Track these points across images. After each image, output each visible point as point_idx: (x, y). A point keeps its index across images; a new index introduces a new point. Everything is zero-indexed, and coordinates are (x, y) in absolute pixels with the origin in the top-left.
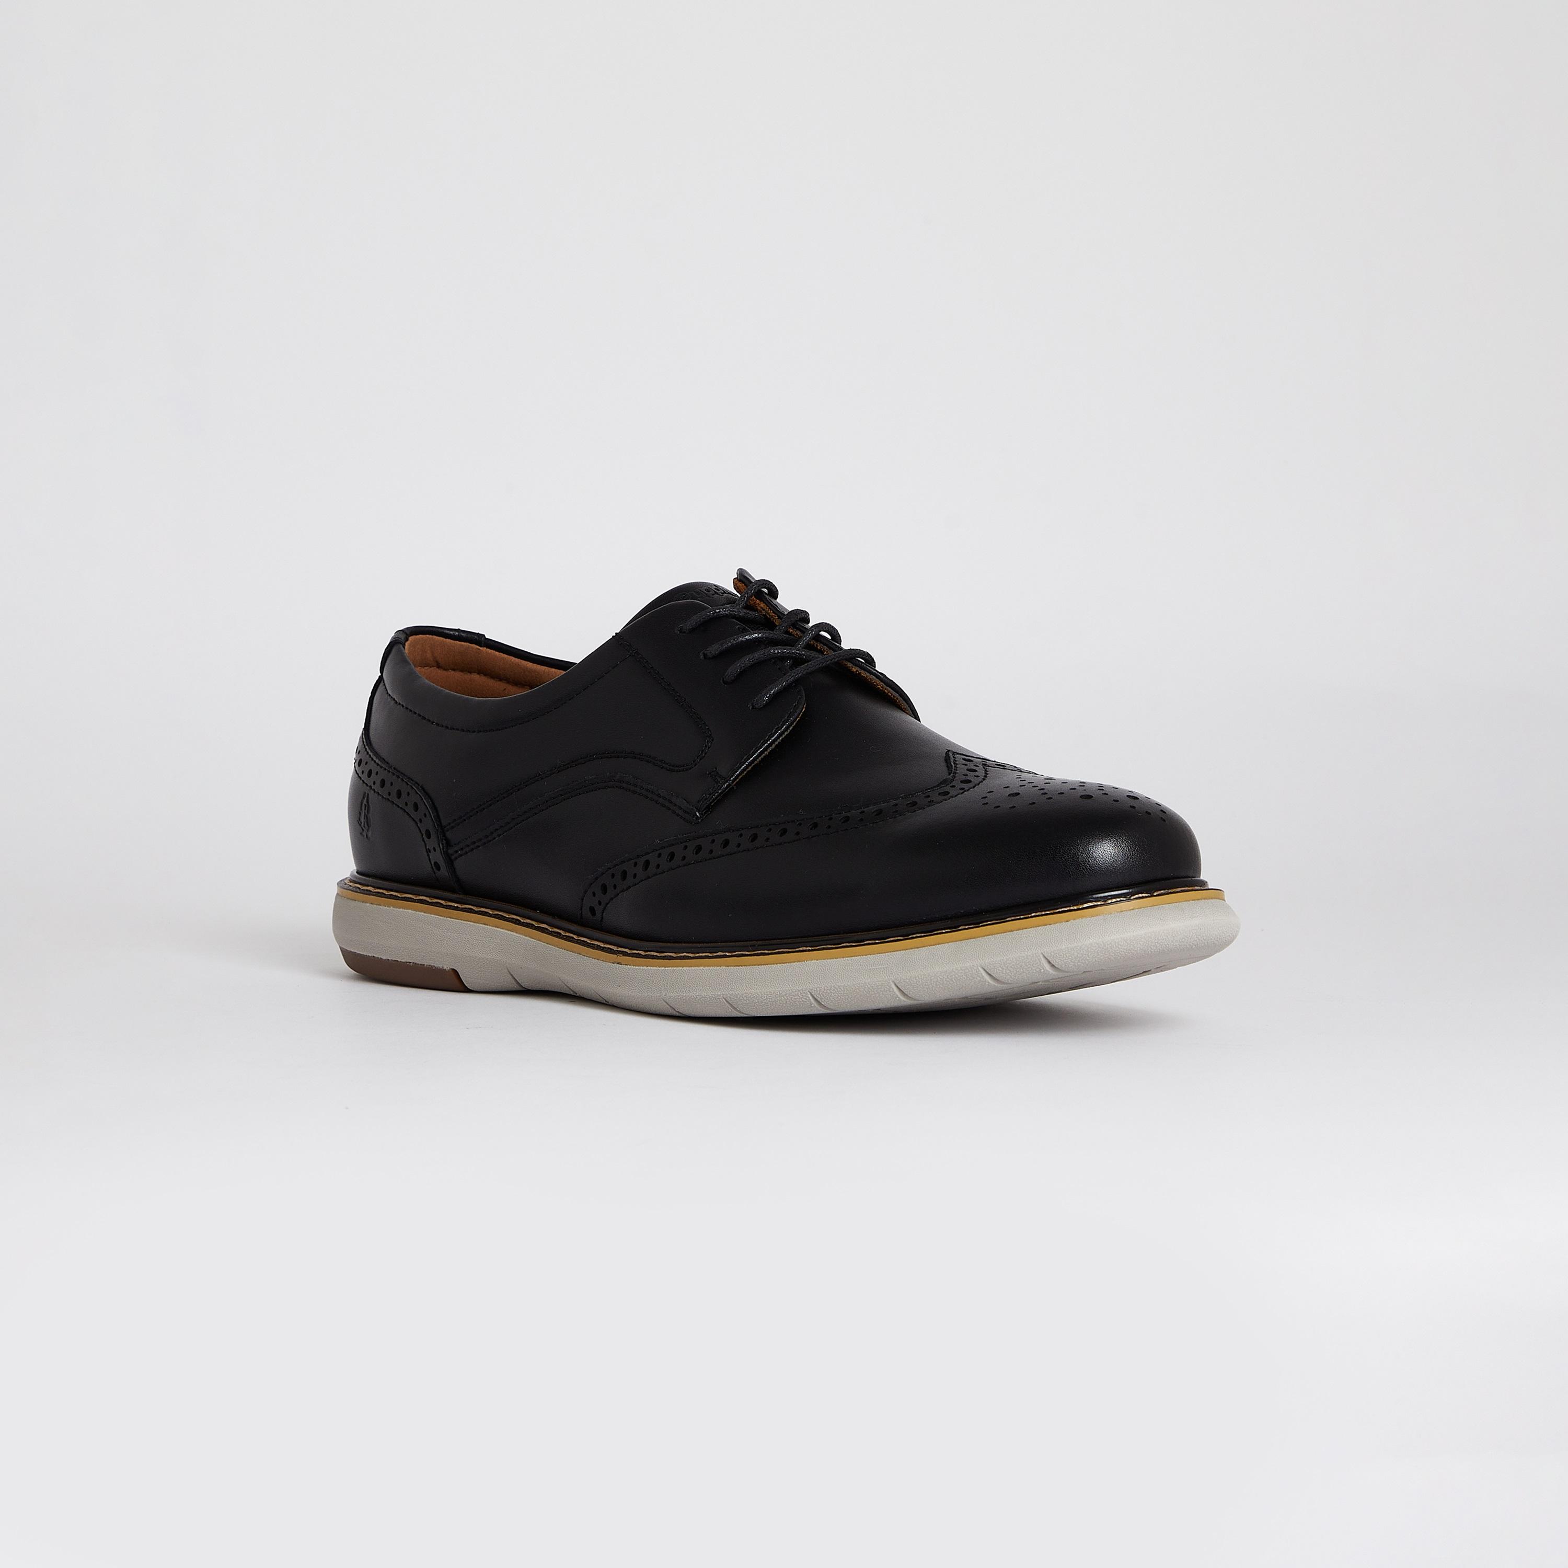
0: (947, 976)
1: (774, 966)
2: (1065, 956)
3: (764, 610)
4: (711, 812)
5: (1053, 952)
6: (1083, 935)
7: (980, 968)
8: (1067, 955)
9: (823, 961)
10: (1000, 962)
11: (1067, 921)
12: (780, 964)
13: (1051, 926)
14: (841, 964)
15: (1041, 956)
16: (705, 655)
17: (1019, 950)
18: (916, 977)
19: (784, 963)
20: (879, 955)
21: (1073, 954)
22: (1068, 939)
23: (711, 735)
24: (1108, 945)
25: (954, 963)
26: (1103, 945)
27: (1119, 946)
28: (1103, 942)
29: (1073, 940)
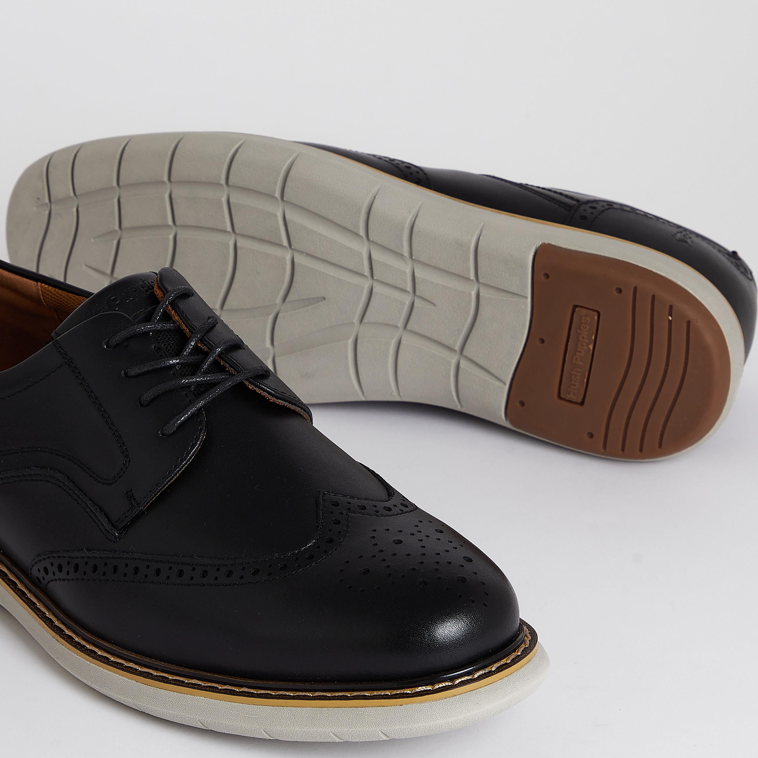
0: (306, 734)
1: (172, 693)
2: (398, 733)
3: (178, 322)
4: (127, 531)
5: (389, 730)
6: (413, 719)
7: (331, 733)
8: (400, 733)
9: (209, 699)
10: (346, 732)
11: (401, 705)
12: (177, 692)
13: (388, 707)
14: (223, 706)
15: (380, 732)
16: (126, 374)
17: (361, 725)
18: (280, 731)
19: (180, 693)
20: (252, 706)
21: (405, 732)
22: (401, 721)
23: (128, 455)
24: (433, 727)
25: (311, 726)
26: (429, 727)
27: (443, 727)
28: (429, 726)
29: (405, 723)
